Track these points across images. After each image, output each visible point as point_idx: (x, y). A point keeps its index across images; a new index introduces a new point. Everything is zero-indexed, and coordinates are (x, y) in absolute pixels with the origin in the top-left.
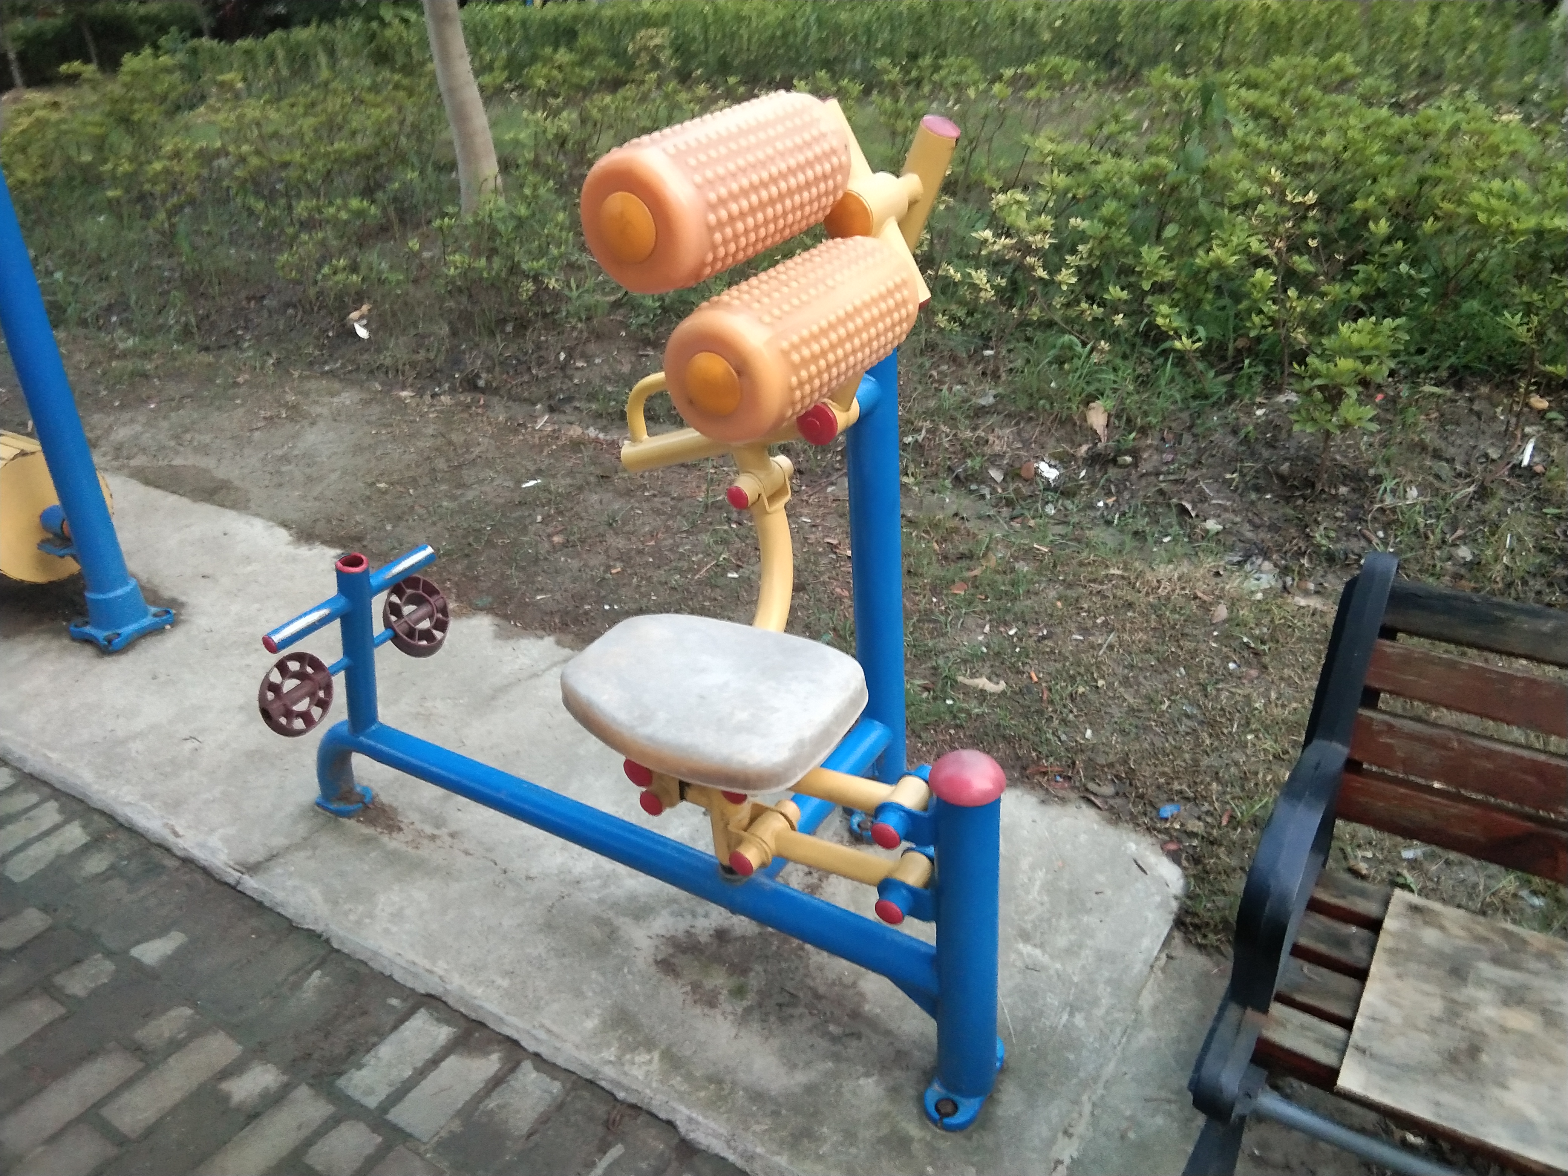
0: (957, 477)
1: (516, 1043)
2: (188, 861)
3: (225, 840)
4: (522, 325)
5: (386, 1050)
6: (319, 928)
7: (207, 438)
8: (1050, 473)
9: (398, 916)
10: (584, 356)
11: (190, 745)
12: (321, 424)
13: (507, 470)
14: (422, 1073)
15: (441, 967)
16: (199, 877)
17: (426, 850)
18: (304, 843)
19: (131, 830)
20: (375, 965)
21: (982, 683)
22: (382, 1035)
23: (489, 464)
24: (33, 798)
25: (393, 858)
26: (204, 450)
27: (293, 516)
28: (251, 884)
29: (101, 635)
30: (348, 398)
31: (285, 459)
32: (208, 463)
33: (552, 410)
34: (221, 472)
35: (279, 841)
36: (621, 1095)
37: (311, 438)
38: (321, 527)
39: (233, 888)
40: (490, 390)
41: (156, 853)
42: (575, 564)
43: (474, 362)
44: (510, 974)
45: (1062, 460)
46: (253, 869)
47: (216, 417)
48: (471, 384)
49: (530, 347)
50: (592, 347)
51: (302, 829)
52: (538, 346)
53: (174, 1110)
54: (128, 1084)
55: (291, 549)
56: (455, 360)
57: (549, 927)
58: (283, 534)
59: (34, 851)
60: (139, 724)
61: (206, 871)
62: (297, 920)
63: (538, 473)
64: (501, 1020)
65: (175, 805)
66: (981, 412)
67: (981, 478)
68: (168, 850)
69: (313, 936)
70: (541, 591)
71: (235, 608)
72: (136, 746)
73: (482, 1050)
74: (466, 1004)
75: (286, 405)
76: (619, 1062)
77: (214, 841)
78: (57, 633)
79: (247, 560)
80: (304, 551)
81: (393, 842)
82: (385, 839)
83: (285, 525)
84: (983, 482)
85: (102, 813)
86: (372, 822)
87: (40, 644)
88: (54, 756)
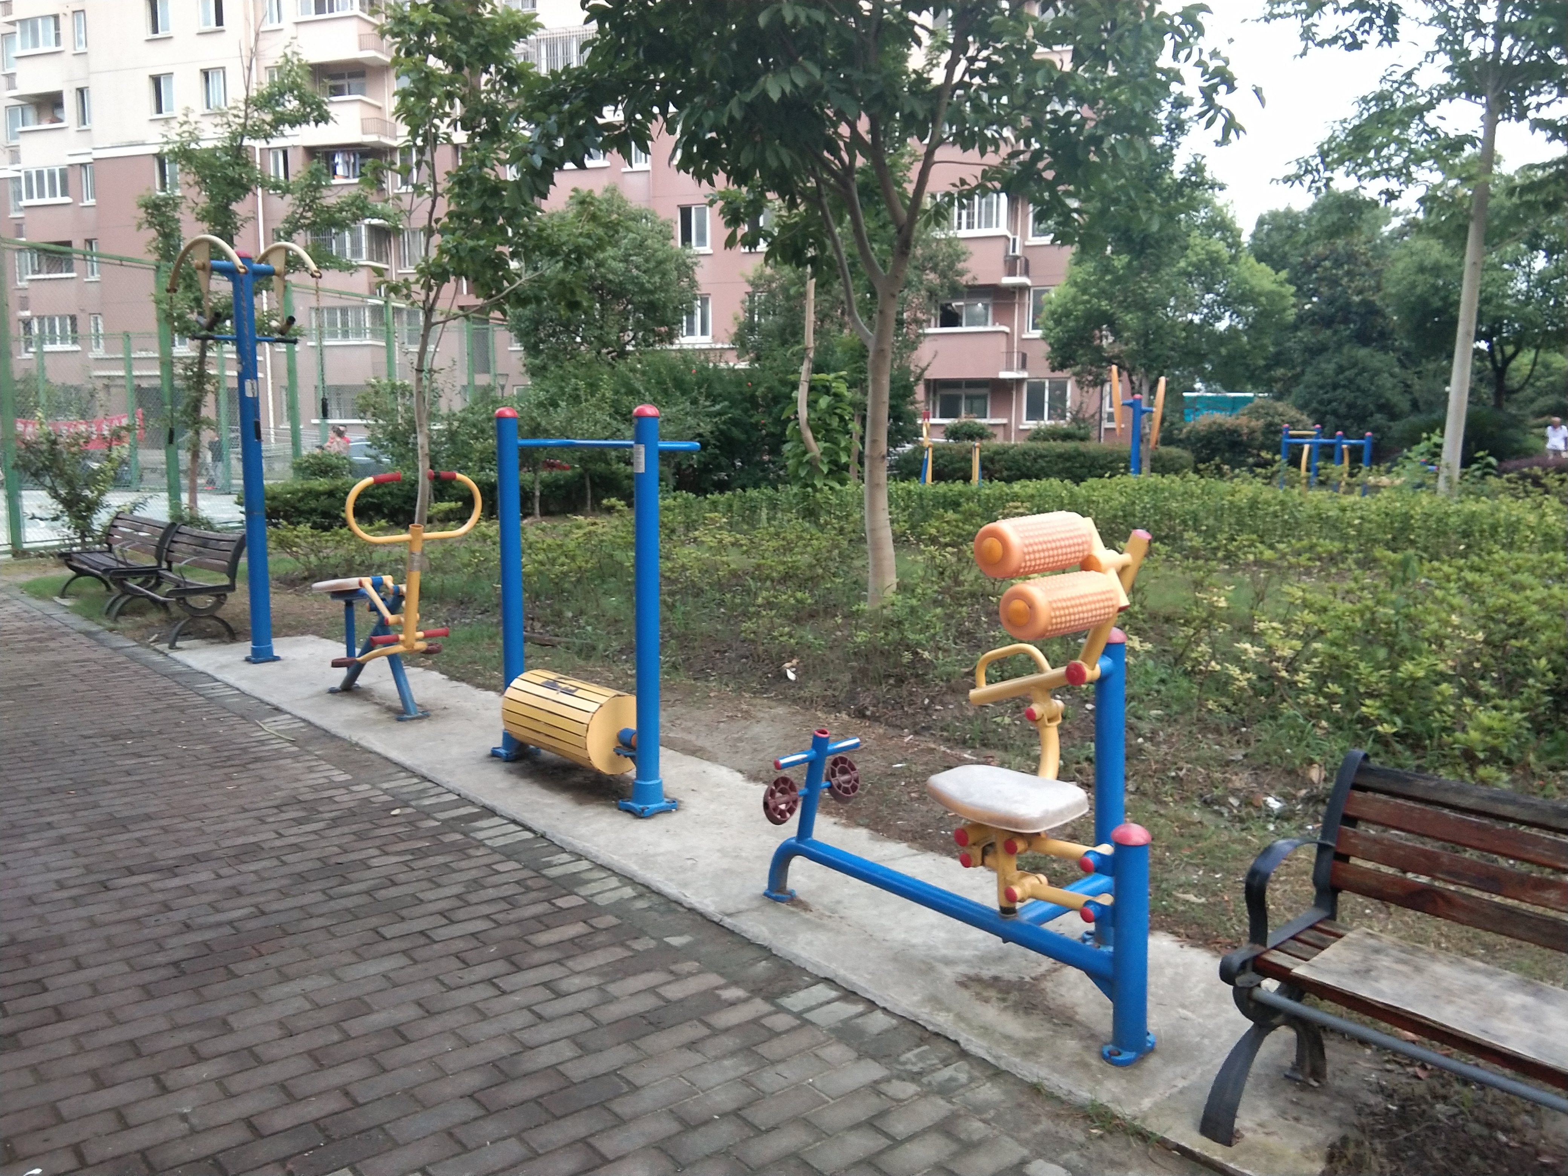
0: (1205, 802)
1: (873, 1003)
2: (692, 910)
3: (714, 902)
4: (901, 681)
5: (802, 994)
6: (765, 944)
7: (690, 724)
8: (1274, 804)
9: (810, 943)
10: (942, 703)
11: (690, 862)
12: (763, 723)
13: (884, 758)
14: (821, 1005)
15: (833, 966)
16: (699, 918)
17: (826, 921)
18: (757, 909)
19: (659, 894)
20: (796, 963)
21: (1191, 897)
22: (799, 989)
23: (871, 753)
24: (604, 875)
25: (807, 922)
26: (689, 731)
27: (744, 768)
28: (728, 922)
29: (638, 807)
30: (781, 710)
31: (740, 740)
32: (692, 737)
33: (916, 733)
34: (699, 743)
35: (743, 907)
36: (930, 1028)
37: (757, 729)
38: (763, 774)
39: (717, 924)
40: (874, 719)
41: (673, 905)
42: (924, 808)
43: (865, 699)
44: (872, 974)
45: (1285, 797)
46: (730, 915)
47: (697, 713)
48: (861, 714)
49: (905, 693)
50: (948, 698)
51: (756, 904)
52: (911, 694)
53: (693, 995)
54: (669, 983)
55: (745, 784)
56: (852, 696)
57: (895, 959)
58: (739, 776)
59: (608, 895)
60: (661, 850)
61: (701, 915)
62: (754, 940)
63: (906, 760)
64: (866, 991)
65: (685, 885)
66: (1228, 763)
67: (1222, 801)
68: (681, 904)
69: (761, 947)
70: (900, 819)
71: (712, 807)
72: (660, 859)
73: (855, 1002)
74: (847, 982)
75: (741, 711)
76: (931, 1014)
77: (707, 901)
78: (610, 806)
79: (718, 785)
80: (752, 785)
81: (807, 915)
82: (803, 913)
83: (740, 771)
84: (1224, 805)
85: (643, 885)
86: (794, 905)
87: (600, 809)
88: (615, 857)
